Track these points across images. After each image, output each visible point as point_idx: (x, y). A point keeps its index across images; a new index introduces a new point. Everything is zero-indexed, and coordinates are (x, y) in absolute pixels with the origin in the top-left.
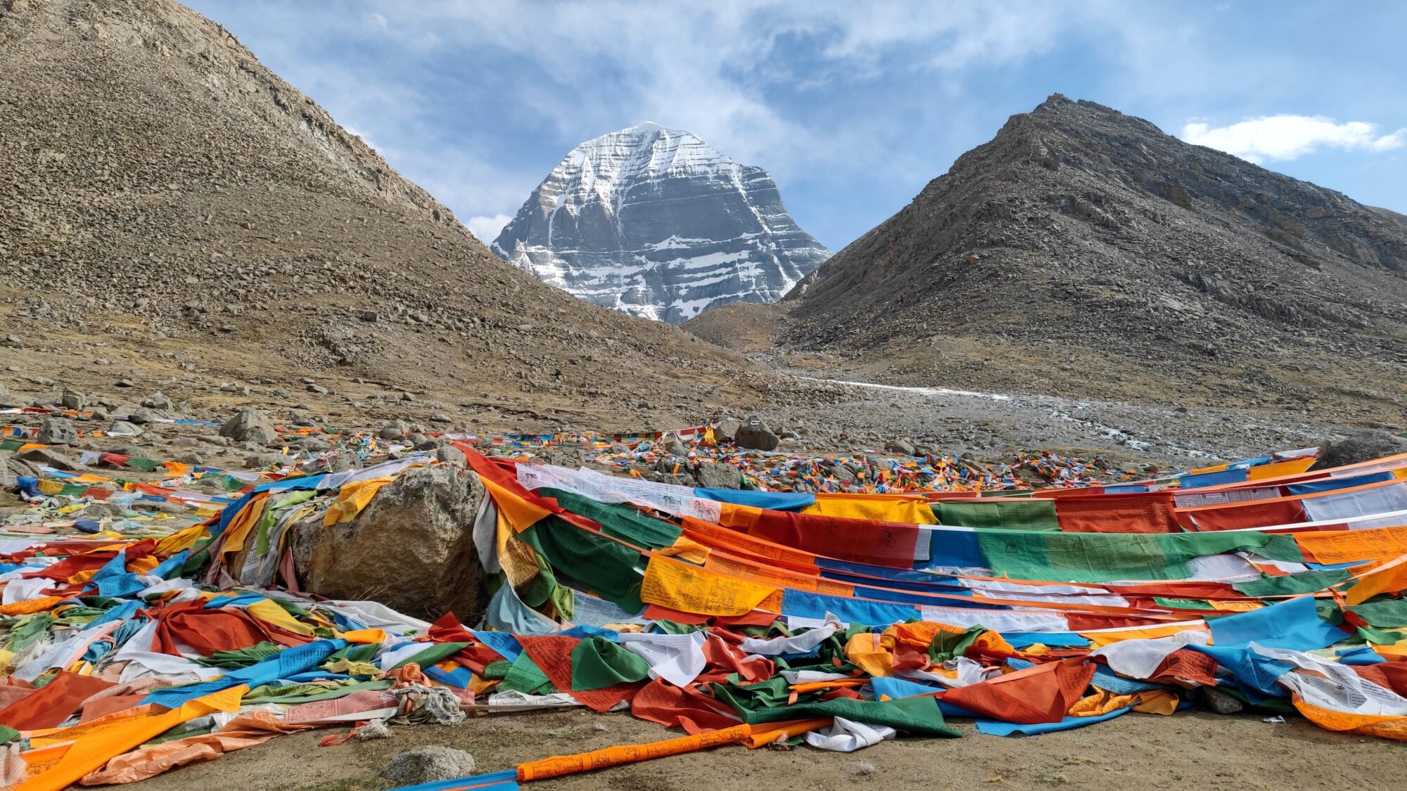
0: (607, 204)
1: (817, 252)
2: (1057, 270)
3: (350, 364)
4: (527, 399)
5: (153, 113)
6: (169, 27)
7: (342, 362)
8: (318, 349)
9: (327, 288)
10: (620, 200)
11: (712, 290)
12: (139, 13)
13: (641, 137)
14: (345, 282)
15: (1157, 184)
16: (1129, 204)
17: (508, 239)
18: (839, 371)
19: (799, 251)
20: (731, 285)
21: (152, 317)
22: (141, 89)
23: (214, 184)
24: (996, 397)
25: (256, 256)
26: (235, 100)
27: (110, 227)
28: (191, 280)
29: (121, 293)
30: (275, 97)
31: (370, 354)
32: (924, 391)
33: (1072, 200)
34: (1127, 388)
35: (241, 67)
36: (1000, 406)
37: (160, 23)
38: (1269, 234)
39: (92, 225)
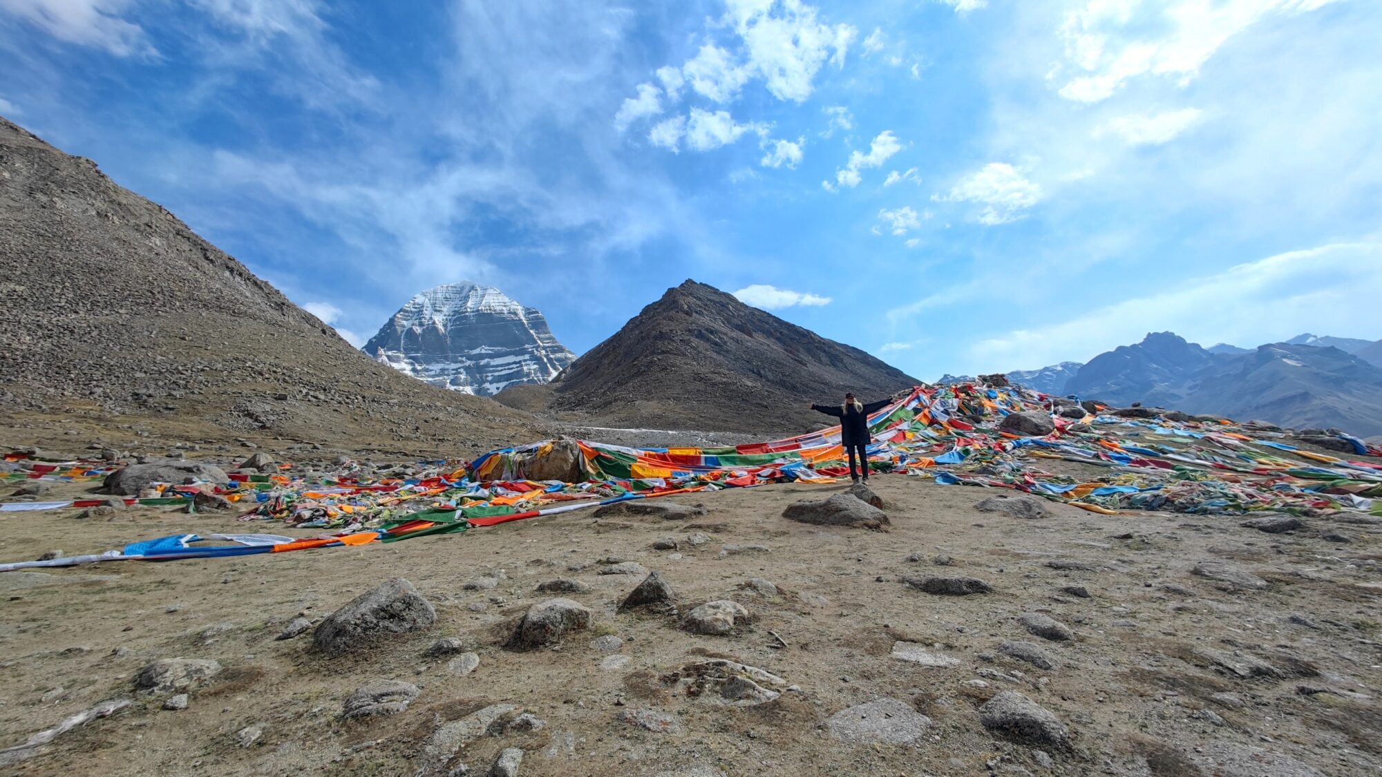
0: (440, 327)
1: (569, 356)
2: (695, 366)
3: (269, 428)
4: (399, 445)
5: (103, 261)
6: (119, 204)
7: (263, 427)
8: (244, 419)
9: (249, 379)
10: (449, 325)
11: (508, 377)
12: (93, 193)
13: (462, 288)
14: (262, 375)
15: (738, 325)
16: (726, 334)
17: (372, 347)
18: (586, 422)
19: (559, 355)
20: (519, 374)
21: (105, 401)
22: (94, 245)
23: (157, 310)
24: (670, 432)
25: (193, 358)
26: (173, 256)
27: (67, 338)
28: (138, 375)
29: (78, 384)
30: (205, 255)
31: (284, 421)
32: (633, 430)
33: (700, 331)
34: (731, 425)
35: (178, 234)
36: (673, 437)
37: (112, 202)
38: (786, 350)
39: (50, 337)
